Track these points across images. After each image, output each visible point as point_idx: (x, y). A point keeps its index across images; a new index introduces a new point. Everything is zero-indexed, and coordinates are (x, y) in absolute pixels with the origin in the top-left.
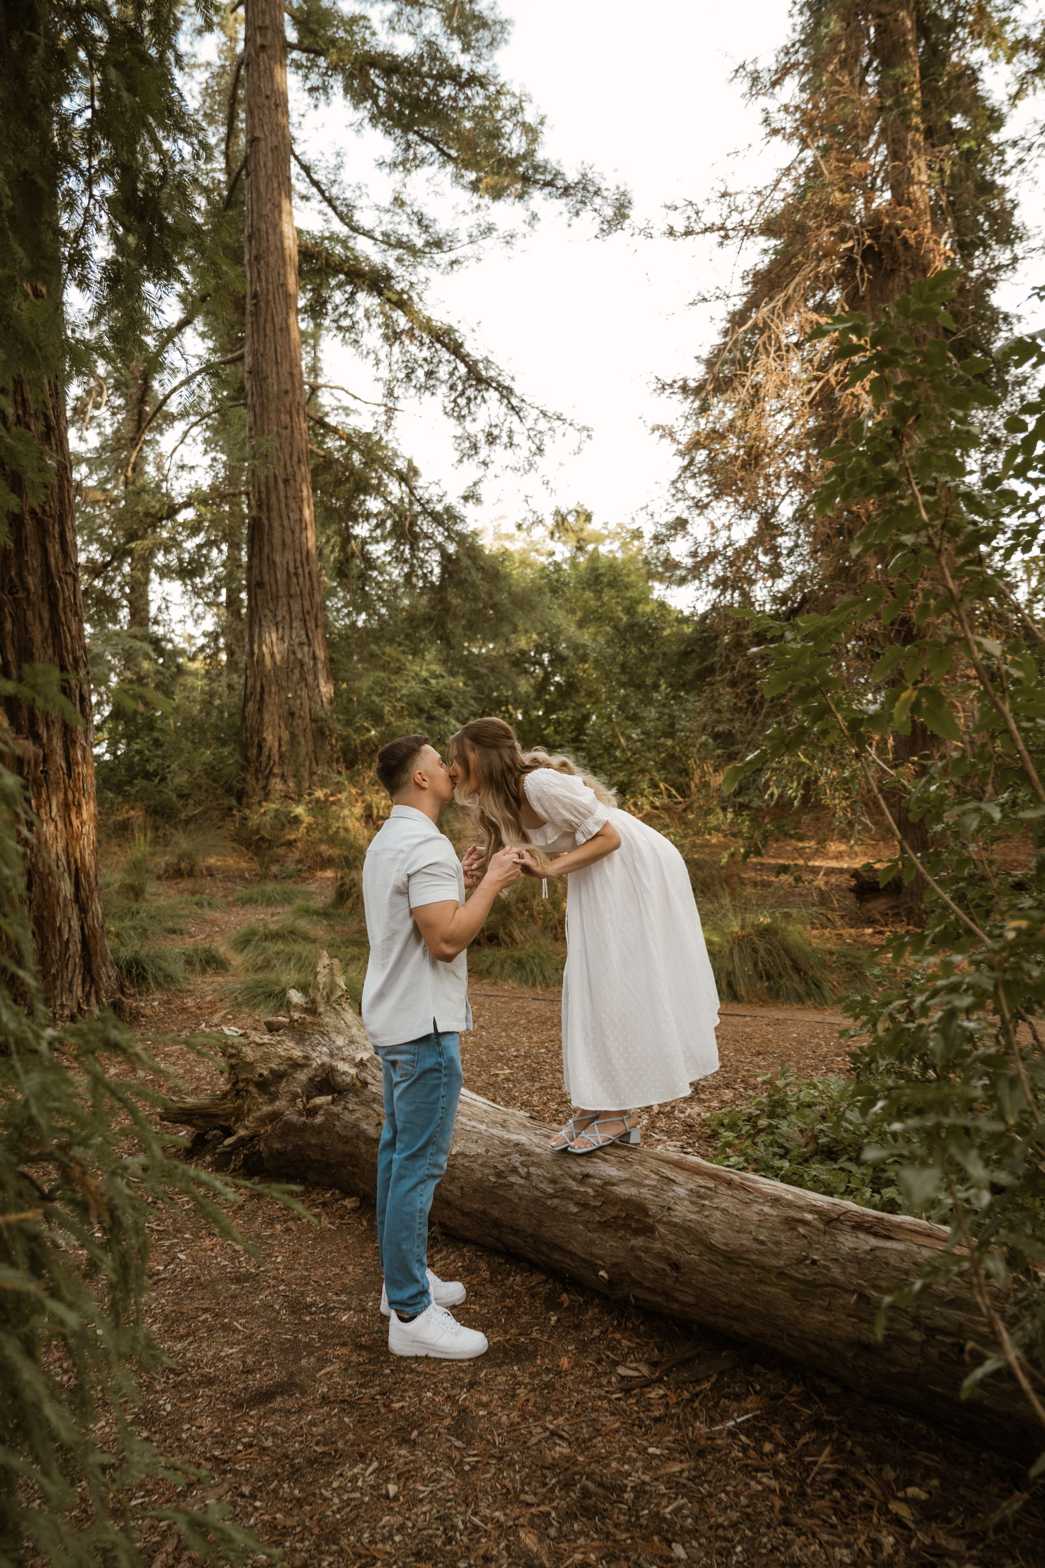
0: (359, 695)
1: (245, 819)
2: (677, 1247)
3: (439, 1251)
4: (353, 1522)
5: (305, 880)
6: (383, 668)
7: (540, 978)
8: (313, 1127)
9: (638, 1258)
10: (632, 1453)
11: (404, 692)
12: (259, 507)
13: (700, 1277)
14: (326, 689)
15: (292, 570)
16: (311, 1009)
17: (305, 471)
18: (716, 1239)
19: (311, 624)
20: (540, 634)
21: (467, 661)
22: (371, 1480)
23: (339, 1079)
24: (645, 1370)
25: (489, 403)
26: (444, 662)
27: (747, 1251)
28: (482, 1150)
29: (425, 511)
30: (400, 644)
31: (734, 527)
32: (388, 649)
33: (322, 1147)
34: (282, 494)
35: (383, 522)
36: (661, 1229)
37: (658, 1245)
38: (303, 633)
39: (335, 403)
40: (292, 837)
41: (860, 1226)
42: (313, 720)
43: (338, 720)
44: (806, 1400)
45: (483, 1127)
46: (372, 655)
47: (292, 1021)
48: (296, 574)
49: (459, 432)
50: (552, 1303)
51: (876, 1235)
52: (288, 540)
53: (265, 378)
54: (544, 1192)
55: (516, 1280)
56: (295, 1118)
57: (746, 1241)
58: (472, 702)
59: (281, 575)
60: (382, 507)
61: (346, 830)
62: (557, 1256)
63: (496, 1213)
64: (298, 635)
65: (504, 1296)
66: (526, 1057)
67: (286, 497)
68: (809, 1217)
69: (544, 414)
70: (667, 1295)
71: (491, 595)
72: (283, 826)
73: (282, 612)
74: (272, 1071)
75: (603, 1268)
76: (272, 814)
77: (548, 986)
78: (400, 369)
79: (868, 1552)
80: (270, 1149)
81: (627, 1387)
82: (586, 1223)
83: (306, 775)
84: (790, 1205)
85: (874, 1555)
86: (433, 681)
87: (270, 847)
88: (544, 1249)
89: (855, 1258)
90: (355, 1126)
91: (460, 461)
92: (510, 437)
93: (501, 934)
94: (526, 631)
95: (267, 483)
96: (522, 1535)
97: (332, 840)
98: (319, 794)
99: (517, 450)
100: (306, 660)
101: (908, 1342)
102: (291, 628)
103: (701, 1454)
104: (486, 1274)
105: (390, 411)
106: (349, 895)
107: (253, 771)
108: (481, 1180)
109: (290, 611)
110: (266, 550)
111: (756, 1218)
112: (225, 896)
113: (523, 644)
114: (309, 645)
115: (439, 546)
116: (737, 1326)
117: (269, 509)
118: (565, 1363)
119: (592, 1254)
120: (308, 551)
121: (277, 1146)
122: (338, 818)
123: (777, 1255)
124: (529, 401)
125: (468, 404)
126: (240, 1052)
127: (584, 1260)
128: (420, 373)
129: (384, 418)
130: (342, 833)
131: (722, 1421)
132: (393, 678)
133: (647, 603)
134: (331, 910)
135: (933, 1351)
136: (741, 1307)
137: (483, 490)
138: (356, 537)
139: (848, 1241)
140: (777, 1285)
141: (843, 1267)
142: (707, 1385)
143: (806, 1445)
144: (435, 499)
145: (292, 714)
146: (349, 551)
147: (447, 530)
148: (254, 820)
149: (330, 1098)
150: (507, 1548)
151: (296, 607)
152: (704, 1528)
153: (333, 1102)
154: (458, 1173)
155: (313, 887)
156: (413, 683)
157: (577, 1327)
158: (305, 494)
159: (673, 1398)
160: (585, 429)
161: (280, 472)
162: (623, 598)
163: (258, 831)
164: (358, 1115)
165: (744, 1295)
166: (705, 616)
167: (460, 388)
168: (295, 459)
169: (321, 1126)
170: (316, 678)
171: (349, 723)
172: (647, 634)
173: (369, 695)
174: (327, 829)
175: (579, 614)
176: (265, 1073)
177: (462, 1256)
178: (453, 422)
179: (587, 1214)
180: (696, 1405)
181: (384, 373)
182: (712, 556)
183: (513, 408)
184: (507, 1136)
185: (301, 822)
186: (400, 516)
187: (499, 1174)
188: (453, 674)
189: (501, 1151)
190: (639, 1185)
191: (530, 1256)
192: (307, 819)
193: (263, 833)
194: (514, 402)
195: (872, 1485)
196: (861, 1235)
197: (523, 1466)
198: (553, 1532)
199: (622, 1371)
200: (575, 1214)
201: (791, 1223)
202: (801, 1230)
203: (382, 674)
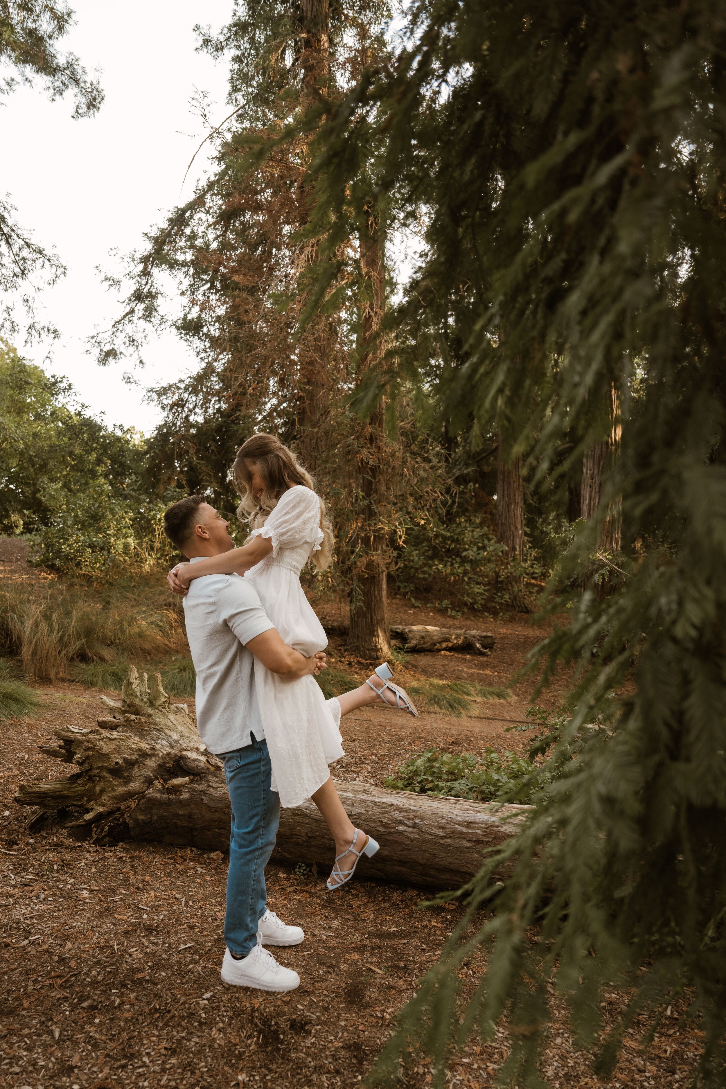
8: (179, 801)
23: (191, 765)
28: (362, 810)
33: (190, 816)
54: (436, 835)
56: (156, 796)
74: (125, 760)
75: (500, 880)
80: (136, 820)
90: (223, 798)
121: (141, 817)
124: (17, 231)
126: (95, 745)
149: (187, 779)
153: (192, 781)
169: (188, 801)
176: (120, 761)
179: (480, 847)
183: (4, 234)
187: (385, 826)
200: (469, 848)
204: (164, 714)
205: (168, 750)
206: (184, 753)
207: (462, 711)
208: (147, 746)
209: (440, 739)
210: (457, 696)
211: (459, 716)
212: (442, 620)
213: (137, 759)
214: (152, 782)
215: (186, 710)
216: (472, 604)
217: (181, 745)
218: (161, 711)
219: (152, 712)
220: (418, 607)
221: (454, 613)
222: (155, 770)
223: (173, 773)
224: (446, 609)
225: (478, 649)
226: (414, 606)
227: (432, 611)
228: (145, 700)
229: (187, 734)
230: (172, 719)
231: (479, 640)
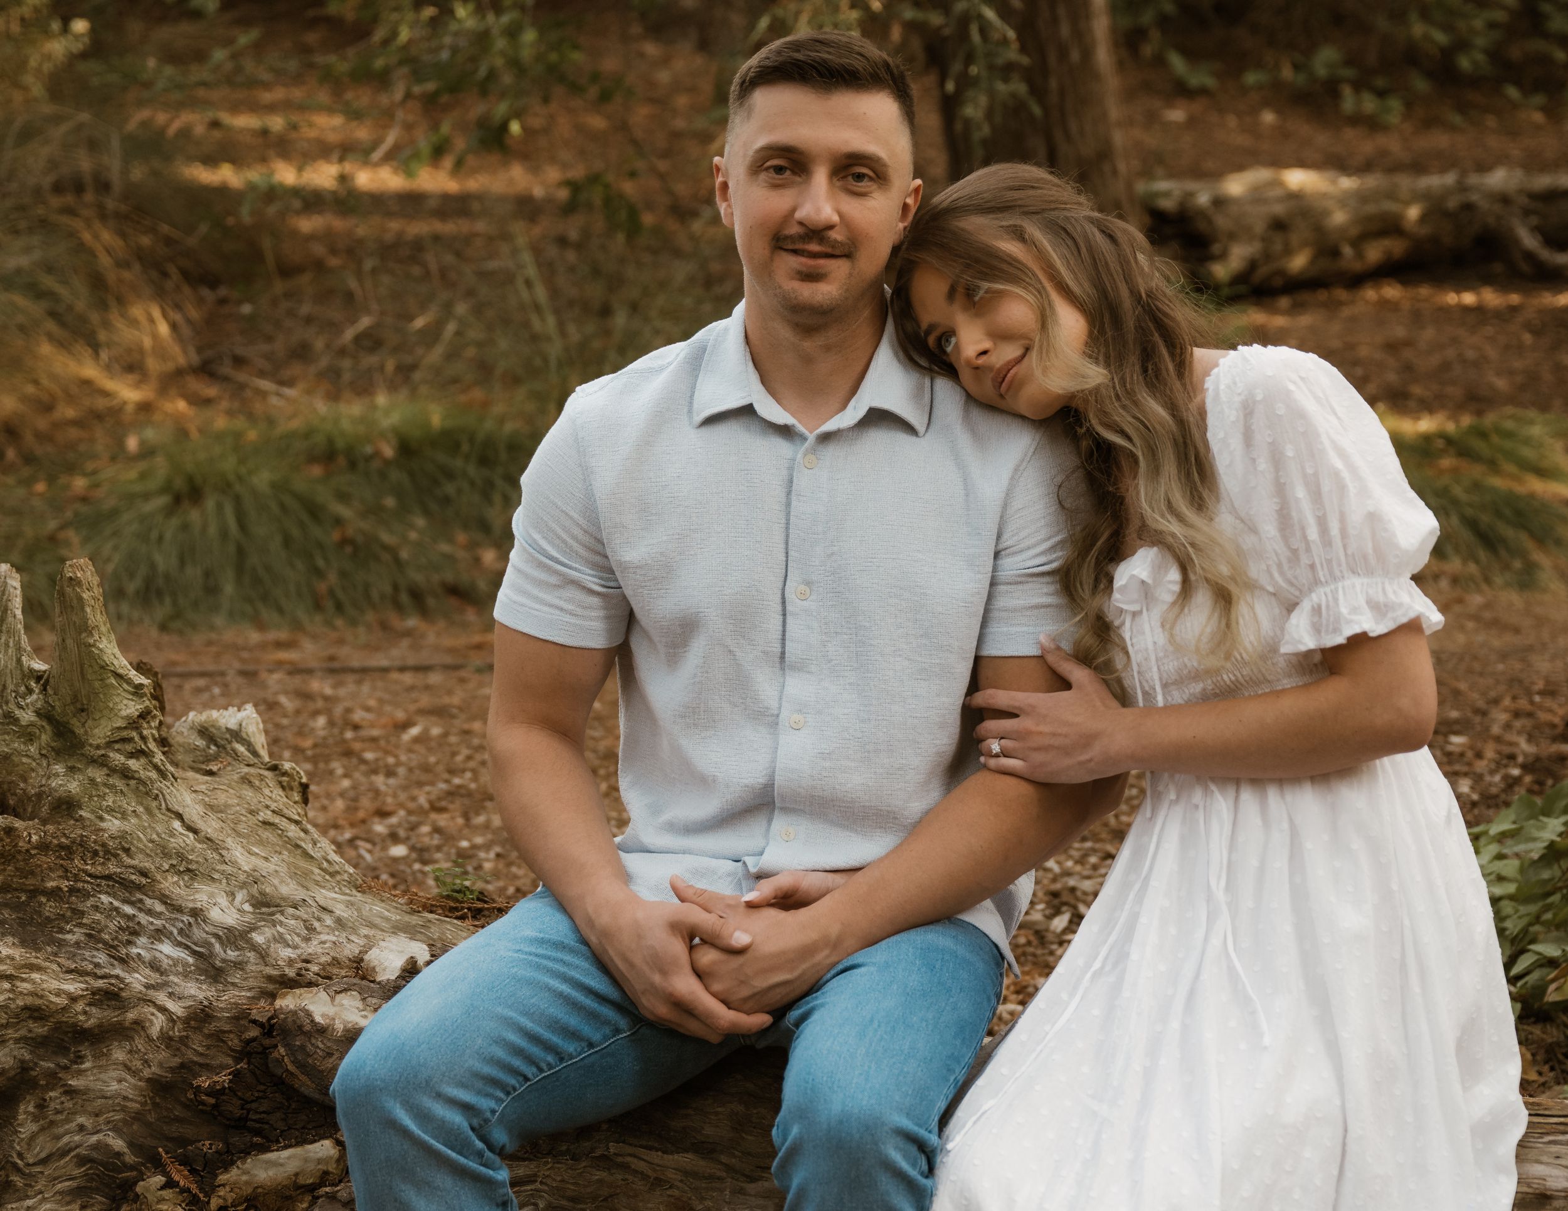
204: (144, 791)
205: (197, 991)
206: (288, 1002)
207: (1538, 556)
208: (73, 987)
209: (1500, 717)
210: (1497, 482)
211: (1527, 580)
212: (1322, 139)
213: (24, 1067)
214: (127, 1187)
215: (260, 741)
216: (1448, 54)
217: (263, 955)
218: (126, 774)
219: (74, 786)
220: (1203, 91)
221: (1369, 104)
222: (138, 1117)
223: (240, 1124)
224: (1332, 88)
225: (1529, 256)
226: (1182, 91)
227: (1266, 104)
228: (27, 716)
229: (289, 889)
230: (193, 809)
231: (1527, 213)
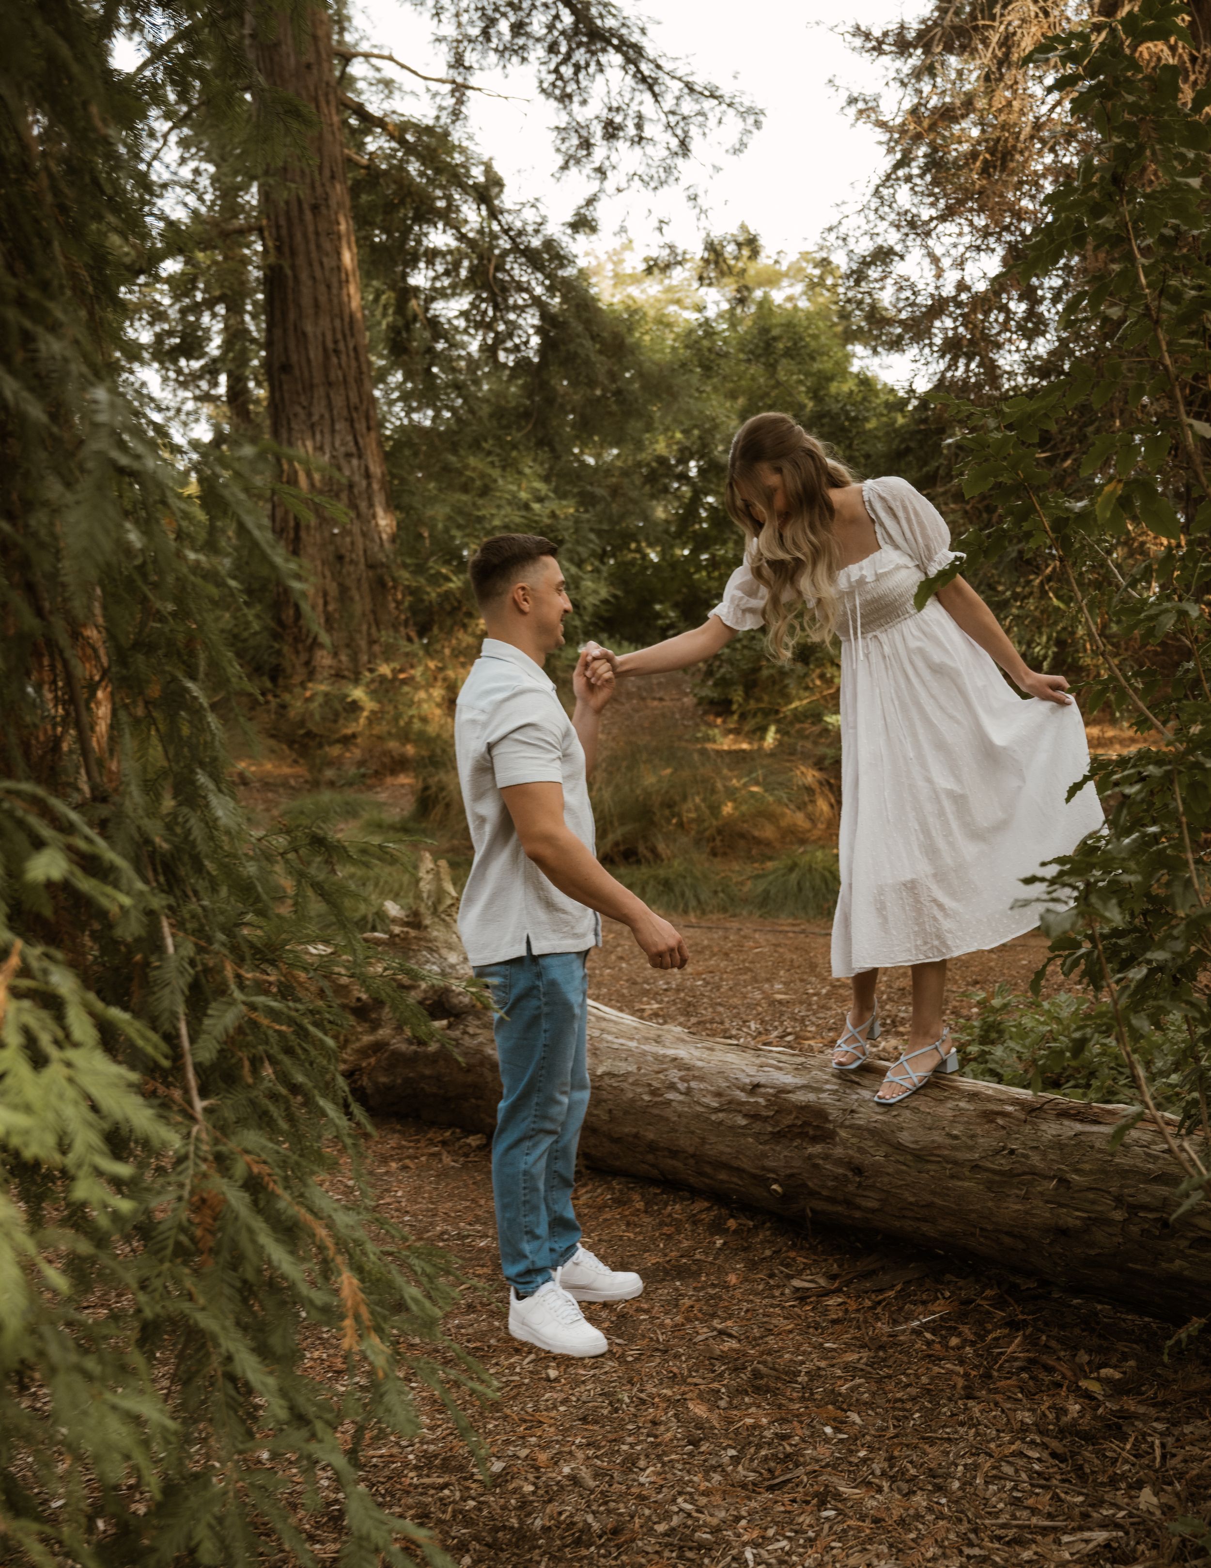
0: (432, 528)
1: (284, 706)
2: (861, 1150)
3: (584, 1185)
4: (514, 1398)
5: (370, 788)
6: (465, 488)
7: (693, 903)
8: (426, 1056)
9: (816, 1166)
10: (806, 1347)
11: (497, 522)
12: (278, 249)
13: (886, 1179)
14: (385, 522)
15: (330, 345)
16: (414, 921)
17: (339, 191)
18: (905, 1137)
19: (361, 426)
20: (686, 432)
21: (579, 477)
22: (531, 1367)
23: (455, 1001)
24: (822, 1282)
25: (608, 71)
26: (546, 479)
27: (939, 1147)
28: (632, 1068)
29: (516, 249)
30: (489, 453)
31: (969, 266)
32: (472, 461)
33: (438, 1078)
34: (311, 229)
35: (457, 265)
36: (843, 1133)
37: (838, 1151)
38: (350, 438)
39: (371, 74)
40: (349, 731)
41: (1064, 1114)
42: (371, 566)
43: (405, 566)
44: (1000, 1303)
45: (633, 1044)
46: (447, 469)
47: (393, 936)
48: (336, 352)
49: (563, 120)
50: (717, 1228)
51: (1081, 1121)
52: (323, 299)
53: (277, 45)
54: (707, 1106)
55: (676, 1209)
56: (404, 1047)
57: (937, 1137)
58: (592, 536)
59: (316, 354)
60: (454, 244)
61: (424, 720)
62: (723, 1176)
63: (651, 1136)
64: (343, 440)
65: (662, 1224)
66: (678, 990)
67: (317, 234)
68: (1010, 1109)
69: (690, 88)
70: (849, 1203)
71: (613, 376)
72: (337, 715)
73: (319, 409)
74: (371, 994)
75: (776, 1181)
76: (320, 699)
77: (704, 913)
78: (471, 22)
79: (1051, 1416)
80: (376, 1083)
81: (802, 1296)
82: (757, 1136)
83: (363, 644)
84: (989, 1099)
85: (1058, 1418)
86: (536, 506)
87: (320, 746)
88: (708, 1169)
89: (1058, 1144)
90: (478, 1051)
91: (565, 167)
92: (639, 127)
93: (642, 849)
94: (667, 429)
95: (288, 213)
96: (691, 1406)
97: (405, 736)
98: (385, 669)
99: (649, 149)
100: (357, 478)
101: (1109, 1222)
102: (333, 431)
103: (882, 1347)
104: (640, 1205)
105: (460, 90)
106: (436, 801)
107: (290, 640)
108: (633, 1100)
109: (330, 406)
110: (292, 316)
111: (950, 1113)
112: (268, 810)
113: (661, 447)
114: (360, 457)
115: (537, 301)
116: (925, 1228)
117: (293, 253)
118: (732, 1279)
119: (764, 1168)
120: (351, 316)
121: (383, 1079)
122: (411, 704)
123: (971, 1149)
124: (667, 66)
125: (576, 73)
127: (754, 1176)
128: (504, 26)
129: (450, 102)
130: (417, 725)
131: (907, 1320)
132: (480, 502)
133: (844, 381)
134: (411, 825)
135: (1134, 1229)
136: (930, 1205)
137: (601, 213)
138: (417, 289)
139: (1051, 1129)
140: (970, 1179)
141: (1044, 1154)
142: (892, 1294)
143: (996, 1339)
144: (530, 229)
145: (340, 558)
146: (410, 313)
147: (547, 277)
148: (297, 707)
149: (445, 1022)
150: (676, 1416)
151: (339, 401)
152: (881, 1401)
153: (450, 1026)
154: (604, 1095)
155: (383, 797)
156: (508, 509)
157: (745, 1249)
158: (343, 227)
159: (853, 1305)
160: (750, 111)
161: (304, 193)
162: (807, 374)
163: (302, 723)
164: (481, 1039)
165: (933, 1193)
166: (925, 401)
167: (563, 49)
168: (327, 173)
169: (436, 1053)
170: (371, 505)
171: (419, 569)
172: (843, 429)
173: (447, 530)
174: (397, 718)
175: (741, 401)
176: (365, 997)
177: (611, 1189)
178: (553, 104)
179: (757, 1126)
180: (879, 1310)
181: (449, 29)
182: (938, 307)
183: (644, 79)
184: (661, 1051)
185: (362, 709)
186: (481, 257)
187: (654, 1092)
188: (562, 495)
189: (656, 1067)
190: (820, 1090)
191: (692, 1180)
192: (370, 705)
193: (310, 725)
194: (646, 68)
195: (1064, 1368)
196: (1066, 1122)
197: (690, 1357)
198: (722, 1404)
199: (796, 1283)
200: (744, 1127)
201: (989, 1116)
202: (1000, 1121)
203: (464, 498)
204: (448, 925)
206: (450, 983)
217: (455, 972)
218: (444, 920)
219: (429, 923)
223: (431, 1014)
